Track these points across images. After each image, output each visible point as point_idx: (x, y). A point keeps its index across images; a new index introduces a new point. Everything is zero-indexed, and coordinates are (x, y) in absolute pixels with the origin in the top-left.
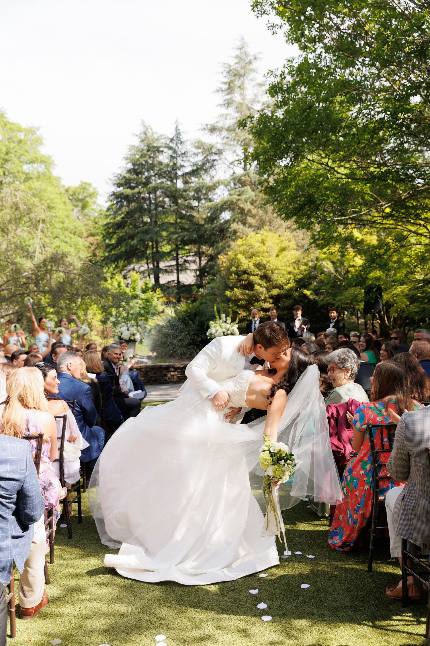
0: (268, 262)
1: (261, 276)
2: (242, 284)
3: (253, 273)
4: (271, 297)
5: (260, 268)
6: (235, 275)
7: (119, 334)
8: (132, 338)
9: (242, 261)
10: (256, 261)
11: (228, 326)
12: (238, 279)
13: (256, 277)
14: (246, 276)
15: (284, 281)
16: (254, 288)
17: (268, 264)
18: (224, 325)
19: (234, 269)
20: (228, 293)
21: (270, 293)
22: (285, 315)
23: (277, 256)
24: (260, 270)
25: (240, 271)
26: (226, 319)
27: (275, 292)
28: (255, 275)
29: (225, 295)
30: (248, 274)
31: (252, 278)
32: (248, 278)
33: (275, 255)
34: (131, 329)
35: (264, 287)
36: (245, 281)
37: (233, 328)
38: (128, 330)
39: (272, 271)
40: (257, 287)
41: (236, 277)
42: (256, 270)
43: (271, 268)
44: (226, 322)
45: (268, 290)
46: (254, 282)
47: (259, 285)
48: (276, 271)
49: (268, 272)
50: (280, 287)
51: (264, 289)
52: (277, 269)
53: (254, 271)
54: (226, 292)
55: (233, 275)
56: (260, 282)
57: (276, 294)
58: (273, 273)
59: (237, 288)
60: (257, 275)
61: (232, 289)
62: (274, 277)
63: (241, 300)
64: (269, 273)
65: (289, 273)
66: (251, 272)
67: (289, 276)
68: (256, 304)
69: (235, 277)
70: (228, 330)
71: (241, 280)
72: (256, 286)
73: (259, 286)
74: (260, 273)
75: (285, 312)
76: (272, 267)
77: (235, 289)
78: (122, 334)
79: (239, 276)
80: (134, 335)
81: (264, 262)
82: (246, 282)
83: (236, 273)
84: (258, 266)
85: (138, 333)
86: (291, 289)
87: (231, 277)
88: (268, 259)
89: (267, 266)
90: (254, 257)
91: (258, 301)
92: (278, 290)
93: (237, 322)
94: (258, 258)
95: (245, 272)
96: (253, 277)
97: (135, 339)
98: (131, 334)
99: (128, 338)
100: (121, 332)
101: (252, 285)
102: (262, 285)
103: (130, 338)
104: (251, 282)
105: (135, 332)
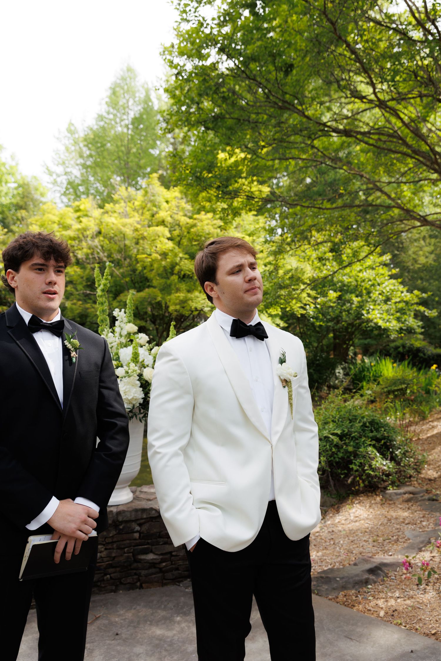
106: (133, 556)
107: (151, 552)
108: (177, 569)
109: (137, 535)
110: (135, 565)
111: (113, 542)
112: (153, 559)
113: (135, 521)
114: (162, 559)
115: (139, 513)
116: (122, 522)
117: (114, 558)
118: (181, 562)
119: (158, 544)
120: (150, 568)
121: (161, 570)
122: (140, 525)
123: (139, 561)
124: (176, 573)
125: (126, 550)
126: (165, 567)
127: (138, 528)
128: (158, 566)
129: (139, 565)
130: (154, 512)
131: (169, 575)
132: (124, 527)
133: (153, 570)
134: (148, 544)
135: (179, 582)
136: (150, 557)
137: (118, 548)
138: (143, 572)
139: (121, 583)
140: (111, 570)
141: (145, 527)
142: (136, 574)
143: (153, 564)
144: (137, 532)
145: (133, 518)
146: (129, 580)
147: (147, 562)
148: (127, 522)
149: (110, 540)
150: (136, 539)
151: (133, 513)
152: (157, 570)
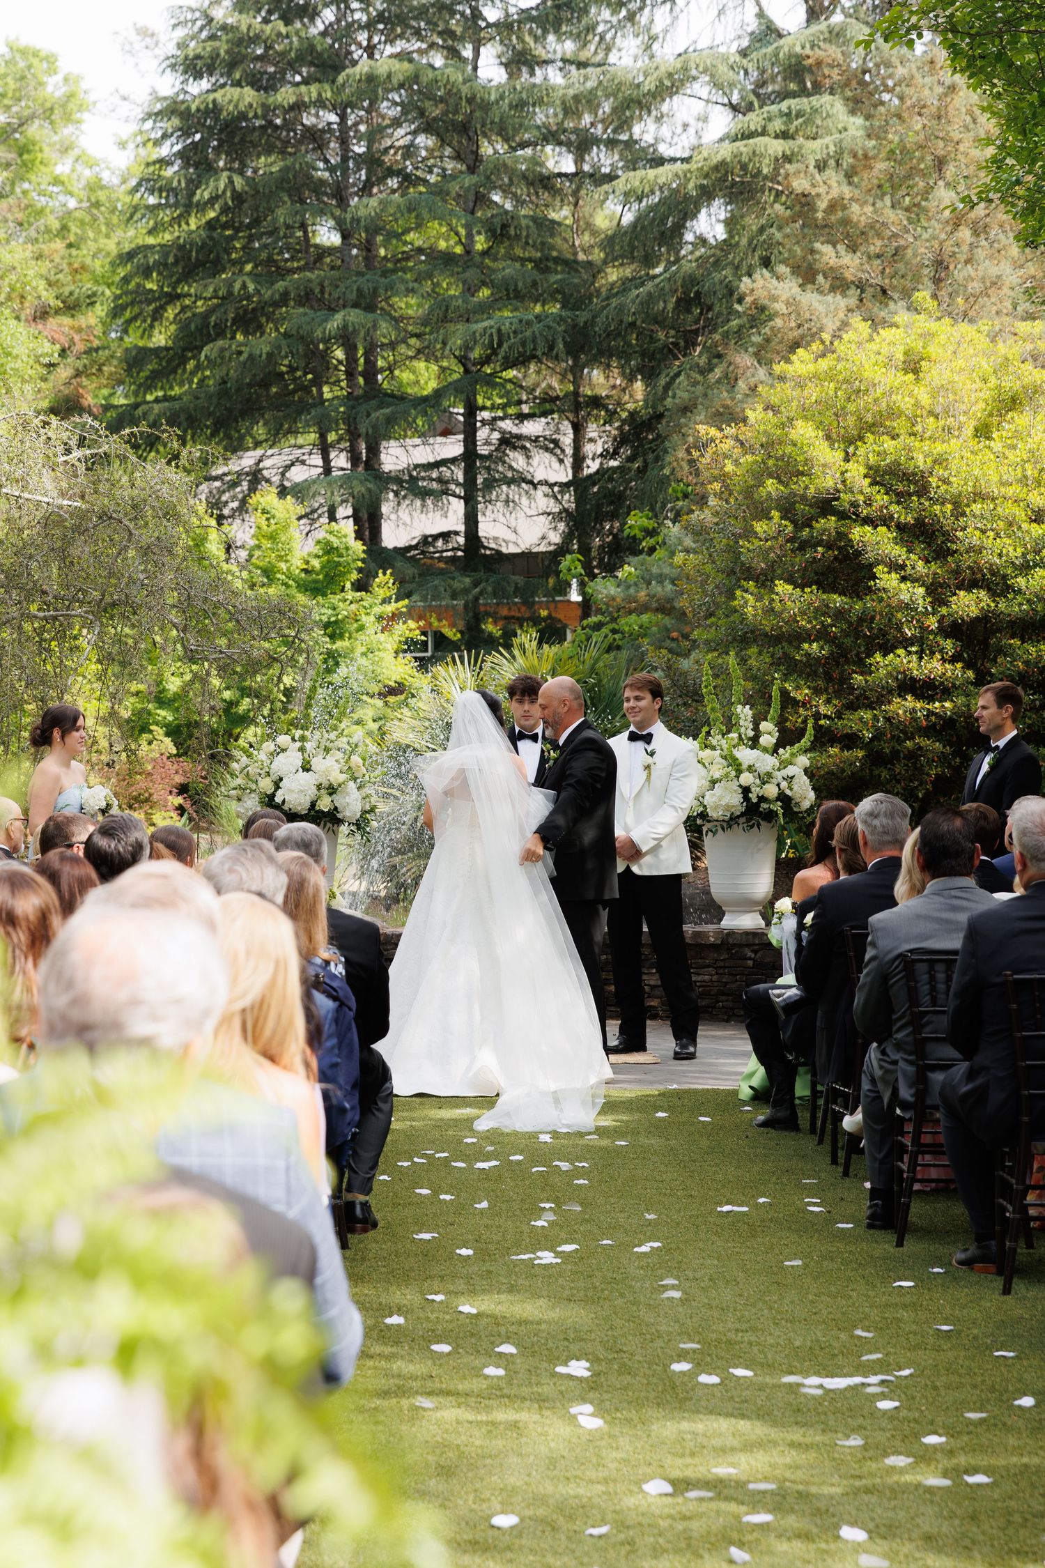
0: (940, 461)
1: (901, 528)
2: (814, 561)
3: (863, 511)
4: (951, 629)
5: (900, 488)
6: (782, 517)
7: (266, 785)
8: (324, 804)
9: (812, 452)
10: (881, 454)
11: (768, 762)
12: (793, 538)
13: (882, 529)
14: (831, 523)
15: (1016, 554)
16: (872, 584)
17: (939, 471)
18: (746, 755)
19: (774, 488)
21: (941, 610)
23: (983, 431)
24: (901, 497)
25: (804, 499)
26: (756, 728)
27: (969, 604)
28: (873, 523)
29: (735, 612)
30: (842, 515)
31: (858, 533)
32: (841, 536)
33: (969, 431)
34: (318, 763)
35: (919, 580)
36: (828, 546)
37: (791, 770)
38: (306, 768)
39: (956, 504)
40: (884, 580)
41: (790, 528)
42: (881, 499)
43: (954, 490)
44: (754, 742)
45: (937, 592)
46: (870, 556)
47: (895, 566)
48: (977, 508)
49: (937, 509)
50: (994, 582)
51: (920, 590)
52: (979, 496)
53: (869, 502)
54: (738, 594)
55: (775, 514)
56: (898, 552)
57: (974, 613)
58: (959, 513)
59: (789, 579)
60: (886, 521)
61: (764, 582)
62: (967, 534)
63: (807, 636)
64: (943, 513)
65: (1039, 516)
66: (855, 505)
67: (1038, 531)
68: (878, 657)
69: (783, 529)
70: (765, 779)
71: (803, 546)
72: (879, 570)
73: (894, 576)
76: (957, 484)
77: (782, 588)
78: (277, 785)
79: (800, 522)
80: (332, 790)
81: (921, 462)
82: (833, 554)
83: (787, 511)
84: (890, 478)
85: (351, 784)
87: (761, 528)
88: (939, 448)
89: (934, 481)
90: (870, 437)
91: (888, 647)
92: (983, 594)
93: (805, 741)
94: (889, 444)
95: (827, 506)
96: (868, 528)
97: (336, 808)
98: (319, 787)
99: (308, 805)
100: (275, 777)
101: (861, 566)
102: (909, 571)
103: (313, 804)
104: (858, 554)
105: (337, 777)
109: (750, 963)
111: (724, 967)
113: (748, 945)
116: (734, 945)
117: (726, 983)
122: (755, 952)
127: (750, 954)
132: (737, 951)
137: (730, 974)
139: (734, 1015)
140: (721, 998)
141: (759, 955)
144: (750, 959)
145: (744, 941)
148: (741, 946)
149: (721, 964)
151: (745, 937)
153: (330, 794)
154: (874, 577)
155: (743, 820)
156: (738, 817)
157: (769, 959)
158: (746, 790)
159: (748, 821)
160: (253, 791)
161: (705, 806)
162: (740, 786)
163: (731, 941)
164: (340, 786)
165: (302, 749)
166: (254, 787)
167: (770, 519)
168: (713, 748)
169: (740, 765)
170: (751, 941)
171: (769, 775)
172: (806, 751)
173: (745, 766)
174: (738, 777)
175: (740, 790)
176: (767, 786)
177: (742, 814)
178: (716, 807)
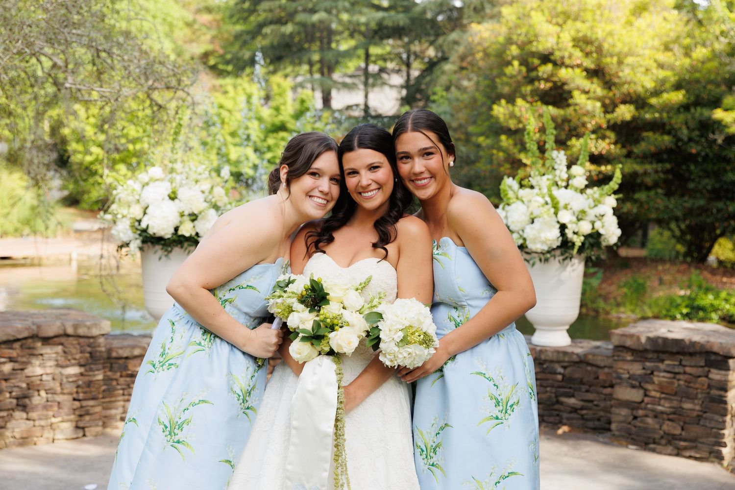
0: (611, 34)
1: (587, 70)
2: (538, 89)
3: (567, 61)
4: (613, 127)
5: (589, 48)
6: (521, 64)
7: (136, 211)
8: (187, 230)
9: (538, 28)
10: (578, 31)
11: (580, 201)
12: (525, 78)
13: (576, 71)
14: (549, 67)
15: (650, 85)
16: (571, 101)
17: (610, 40)
19: (514, 50)
20: (500, 110)
21: (609, 116)
22: (645, 173)
23: (629, 22)
24: (588, 54)
25: (533, 54)
26: (569, 171)
27: (625, 112)
28: (572, 67)
29: (492, 116)
30: (555, 64)
31: (563, 73)
32: (552, 75)
33: (622, 21)
34: (184, 193)
35: (599, 99)
36: (547, 80)
37: (601, 209)
38: (173, 197)
39: (618, 59)
40: (579, 98)
41: (524, 69)
42: (578, 53)
43: (616, 50)
44: (567, 184)
45: (607, 106)
46: (569, 86)
47: (584, 92)
48: (629, 60)
49: (608, 60)
50: (639, 102)
51: (598, 104)
52: (630, 53)
53: (570, 57)
54: (495, 107)
55: (516, 63)
56: (586, 84)
57: (628, 117)
58: (620, 63)
59: (524, 97)
60: (578, 66)
61: (511, 100)
62: (626, 73)
64: (610, 62)
65: (661, 66)
66: (563, 58)
67: (662, 74)
68: (573, 140)
69: (520, 71)
70: (580, 216)
71: (531, 81)
72: (576, 94)
73: (584, 97)
74: (589, 64)
75: (648, 167)
76: (619, 46)
77: (520, 102)
78: (145, 211)
79: (531, 69)
80: (194, 217)
81: (598, 34)
82: (549, 85)
83: (524, 62)
84: (582, 42)
86: (667, 108)
87: (509, 70)
88: (609, 28)
89: (606, 46)
90: (570, 22)
91: (578, 136)
92: (632, 107)
93: (614, 184)
94: (579, 25)
95: (546, 58)
96: (570, 70)
97: (197, 234)
98: (182, 215)
99: (172, 231)
100: (144, 205)
101: (564, 91)
102: (591, 95)
103: (176, 229)
104: (564, 84)
105: (198, 205)
106: (556, 397)
107: (573, 396)
108: (599, 420)
109: (560, 377)
110: (557, 407)
112: (574, 404)
113: (558, 362)
114: (583, 406)
115: (561, 355)
116: (545, 361)
118: (602, 413)
119: (580, 390)
120: (571, 412)
121: (582, 417)
122: (565, 368)
123: (561, 403)
124: (597, 423)
125: (548, 389)
126: (586, 414)
127: (560, 370)
128: (579, 411)
129: (561, 407)
130: (575, 357)
131: (591, 424)
132: (547, 367)
133: (574, 415)
134: (570, 388)
135: (600, 433)
136: (572, 401)
138: (565, 415)
141: (568, 370)
142: (558, 415)
143: (575, 410)
144: (560, 374)
145: (555, 358)
146: (551, 419)
147: (568, 406)
148: (552, 361)
150: (558, 381)
151: (555, 354)
152: (579, 416)
153: (193, 221)
154: (572, 97)
155: (558, 252)
156: (554, 249)
157: (577, 375)
158: (563, 227)
159: (562, 254)
160: (123, 217)
161: (525, 239)
162: (558, 222)
163: (543, 357)
164: (200, 213)
165: (172, 181)
166: (125, 212)
167: (512, 65)
168: (532, 187)
169: (557, 203)
170: (561, 357)
171: (583, 212)
172: (615, 193)
173: (561, 204)
174: (556, 214)
175: (558, 226)
176: (582, 223)
177: (558, 247)
178: (534, 241)
